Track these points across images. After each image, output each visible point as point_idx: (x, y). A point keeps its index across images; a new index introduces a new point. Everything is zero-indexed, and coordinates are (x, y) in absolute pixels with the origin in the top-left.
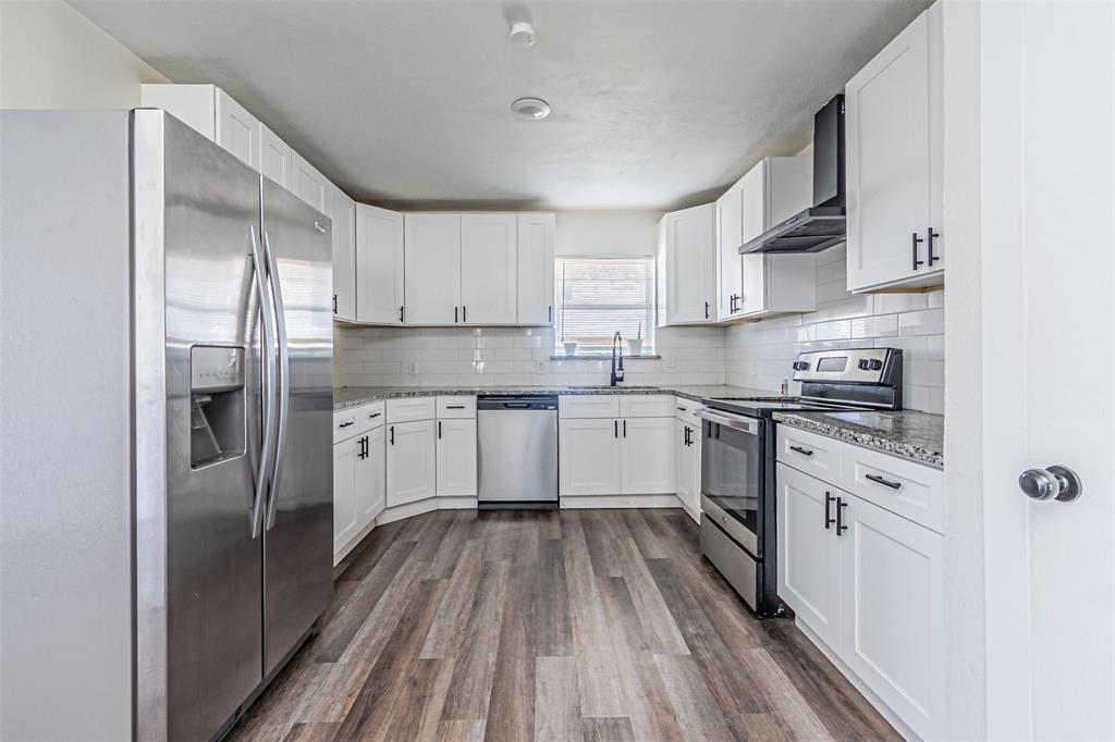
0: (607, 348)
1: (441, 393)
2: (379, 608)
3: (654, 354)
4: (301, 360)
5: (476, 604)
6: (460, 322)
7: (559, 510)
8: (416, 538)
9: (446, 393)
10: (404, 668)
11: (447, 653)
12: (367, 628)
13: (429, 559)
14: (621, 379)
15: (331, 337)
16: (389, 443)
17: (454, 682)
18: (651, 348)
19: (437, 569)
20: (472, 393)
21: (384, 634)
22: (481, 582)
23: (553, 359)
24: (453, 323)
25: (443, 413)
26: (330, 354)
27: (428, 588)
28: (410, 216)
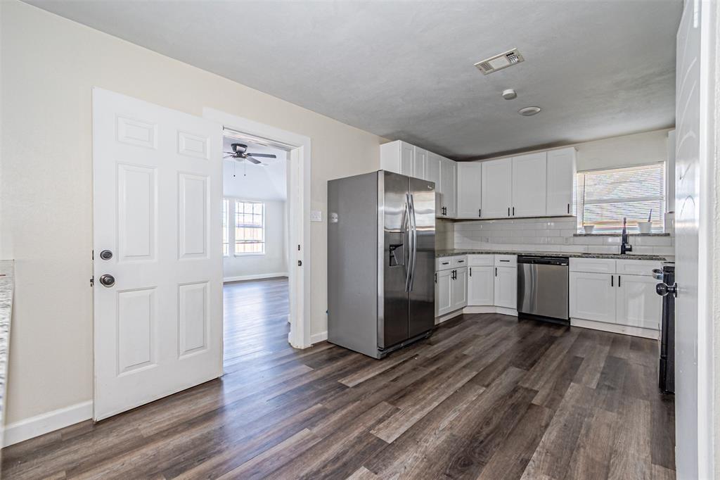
0: (619, 229)
1: (497, 253)
2: (453, 337)
3: (664, 232)
4: (423, 236)
5: (493, 346)
6: (511, 216)
7: (569, 326)
8: (479, 321)
9: (500, 253)
10: (456, 353)
11: (473, 355)
12: (446, 341)
13: (481, 328)
14: (630, 250)
15: (434, 225)
16: (469, 275)
17: (472, 362)
18: (662, 228)
19: (482, 332)
20: (514, 254)
21: (452, 344)
22: (501, 341)
23: (575, 235)
24: (507, 217)
25: (498, 264)
26: (434, 233)
27: (475, 337)
28: (486, 164)
